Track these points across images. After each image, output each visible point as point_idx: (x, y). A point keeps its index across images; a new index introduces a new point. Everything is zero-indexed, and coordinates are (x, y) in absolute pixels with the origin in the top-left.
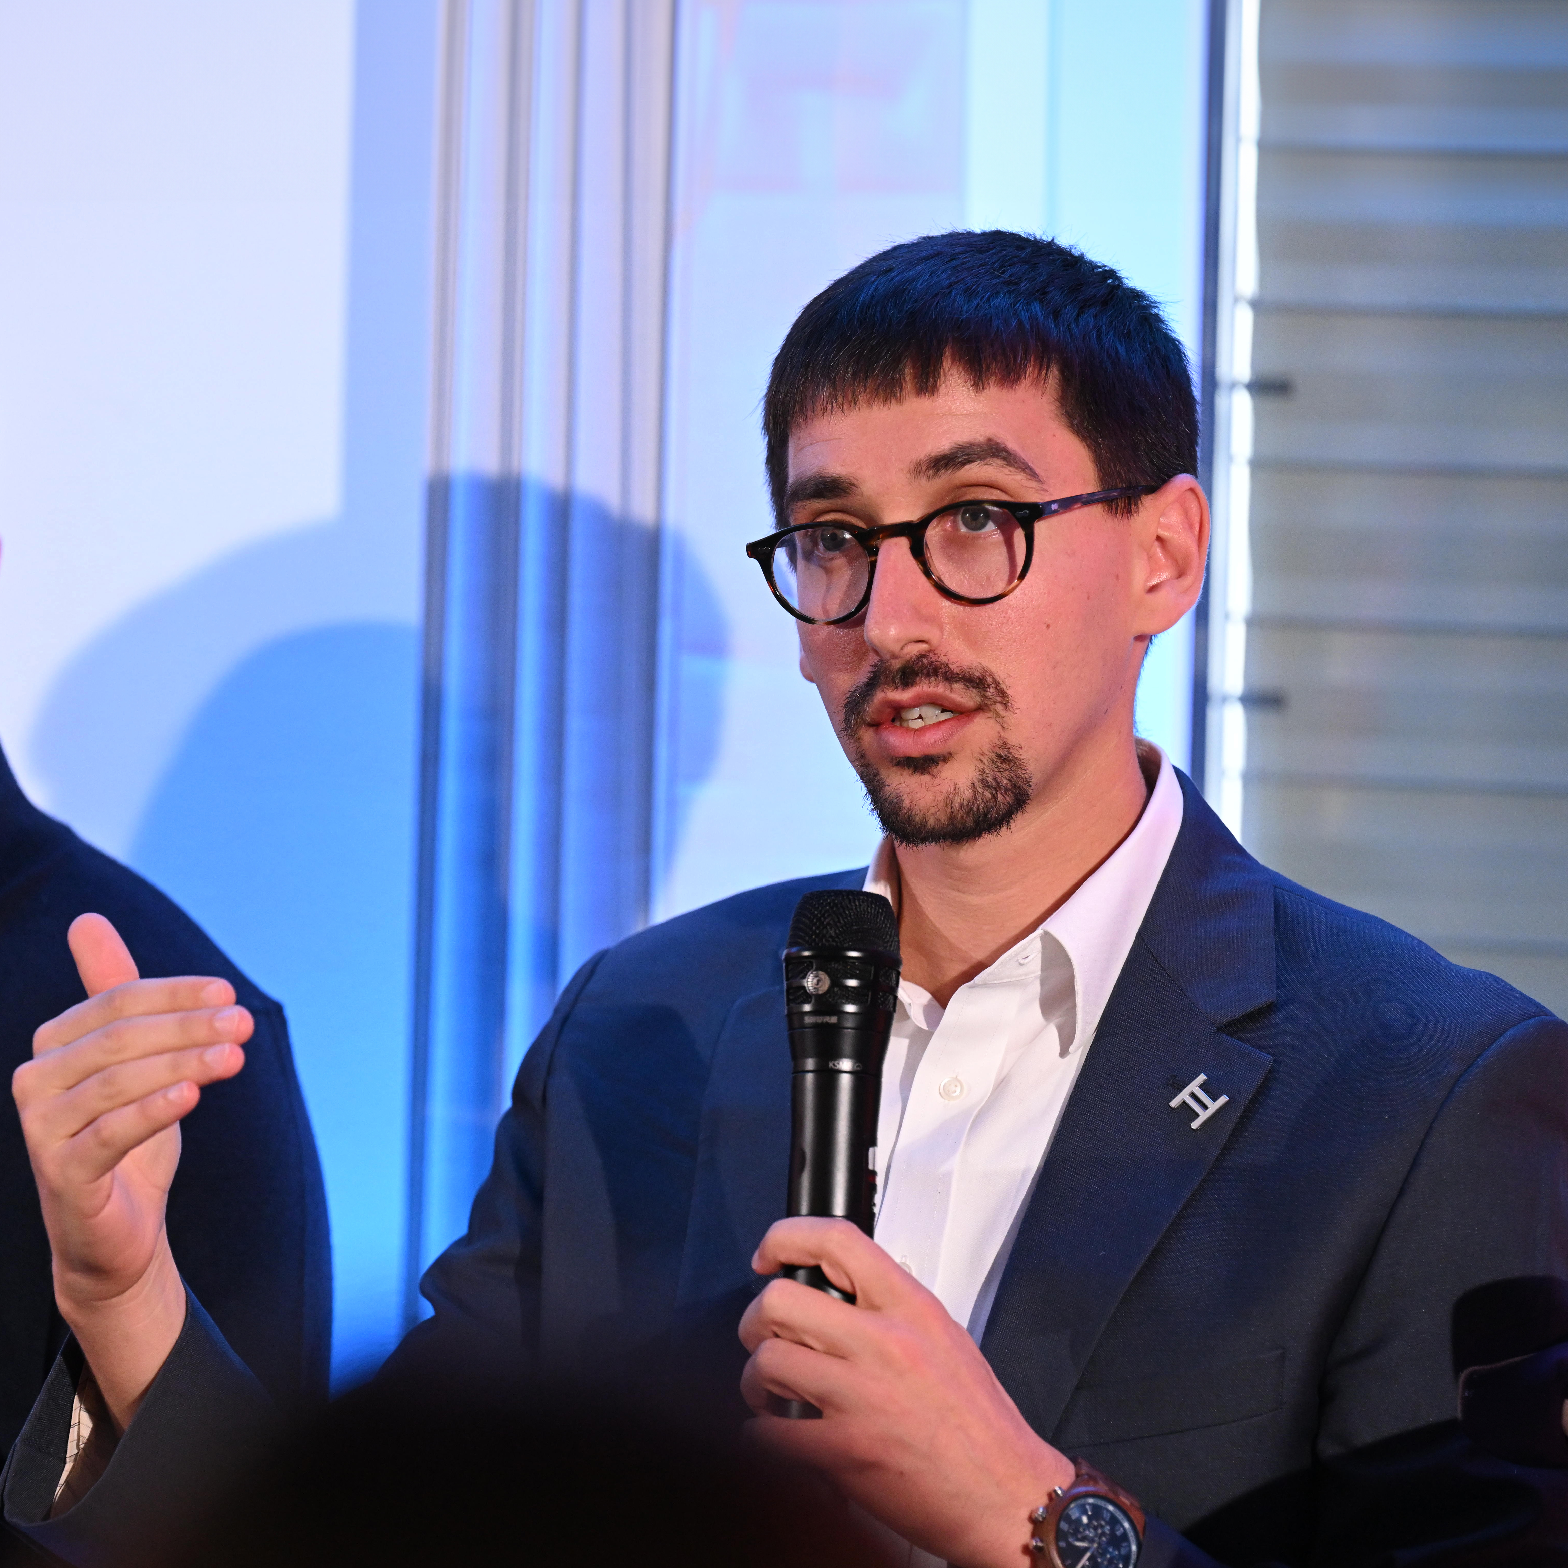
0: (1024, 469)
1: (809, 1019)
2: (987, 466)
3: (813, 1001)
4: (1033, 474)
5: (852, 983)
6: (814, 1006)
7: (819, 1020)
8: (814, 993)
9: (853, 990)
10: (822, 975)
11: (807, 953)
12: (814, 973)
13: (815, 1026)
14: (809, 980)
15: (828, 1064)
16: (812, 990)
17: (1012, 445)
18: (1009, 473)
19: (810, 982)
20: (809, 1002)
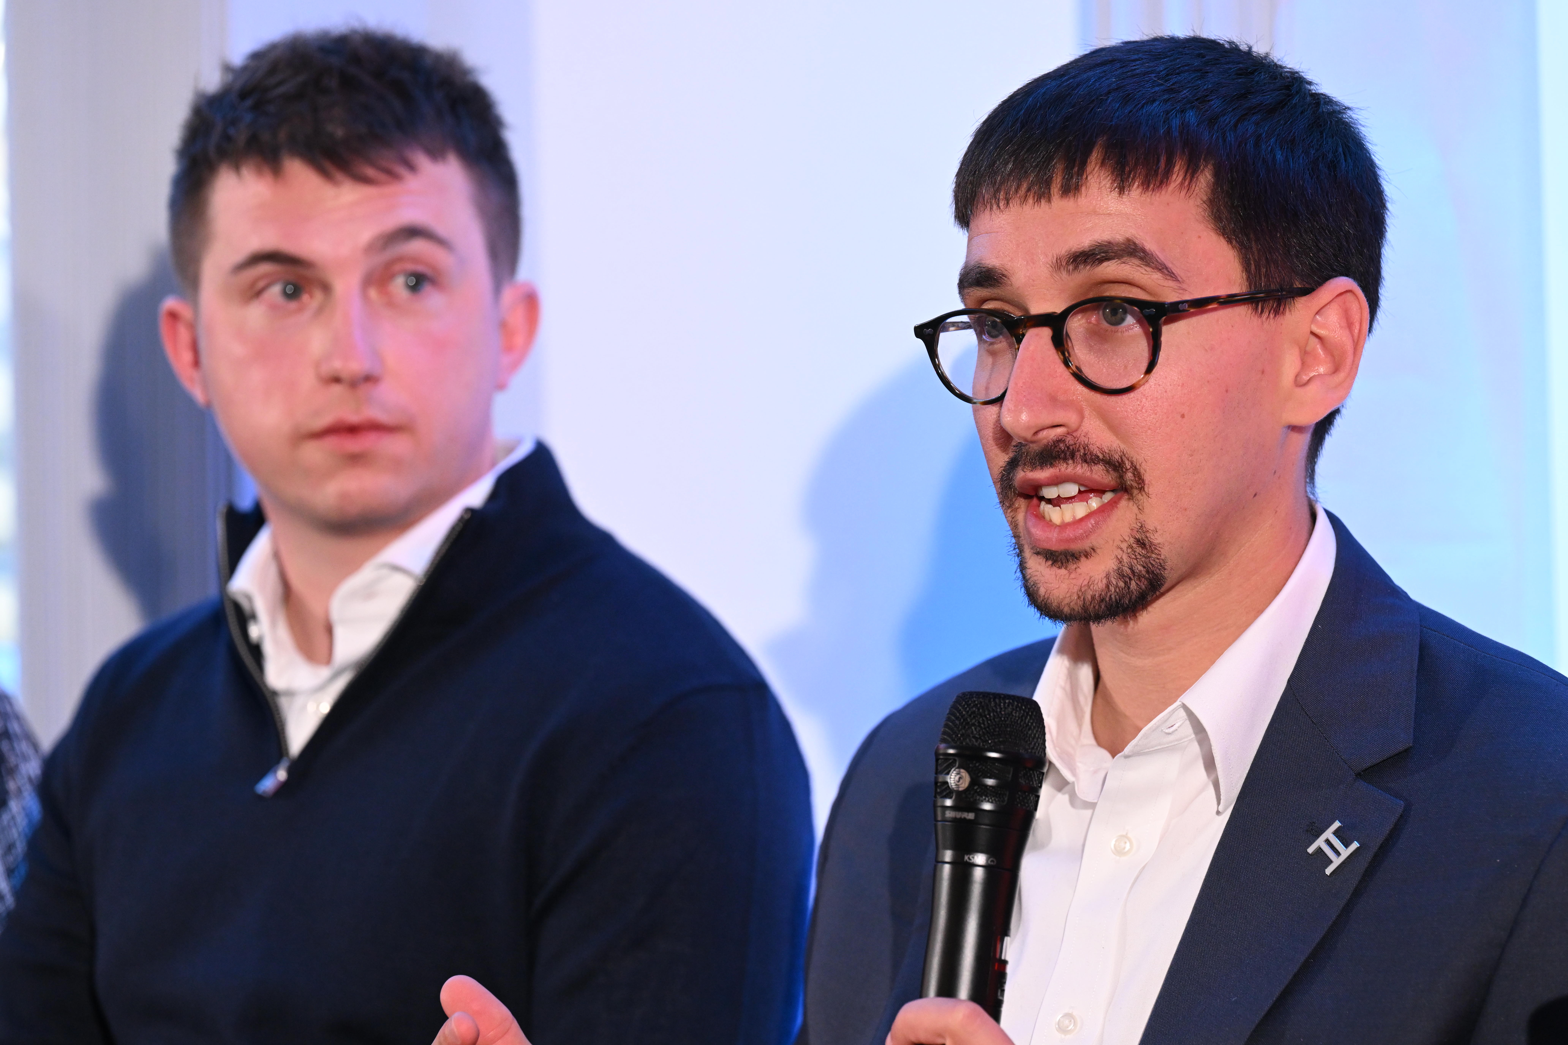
0: (1160, 270)
1: (950, 813)
2: (1124, 265)
3: (954, 797)
4: (1170, 274)
5: (990, 782)
6: (955, 801)
7: (959, 815)
8: (955, 789)
9: (991, 788)
10: (964, 773)
11: (951, 751)
12: (957, 770)
13: (954, 820)
14: (952, 777)
15: (964, 858)
16: (953, 787)
17: (1150, 245)
18: (1145, 272)
19: (952, 779)
20: (951, 798)
